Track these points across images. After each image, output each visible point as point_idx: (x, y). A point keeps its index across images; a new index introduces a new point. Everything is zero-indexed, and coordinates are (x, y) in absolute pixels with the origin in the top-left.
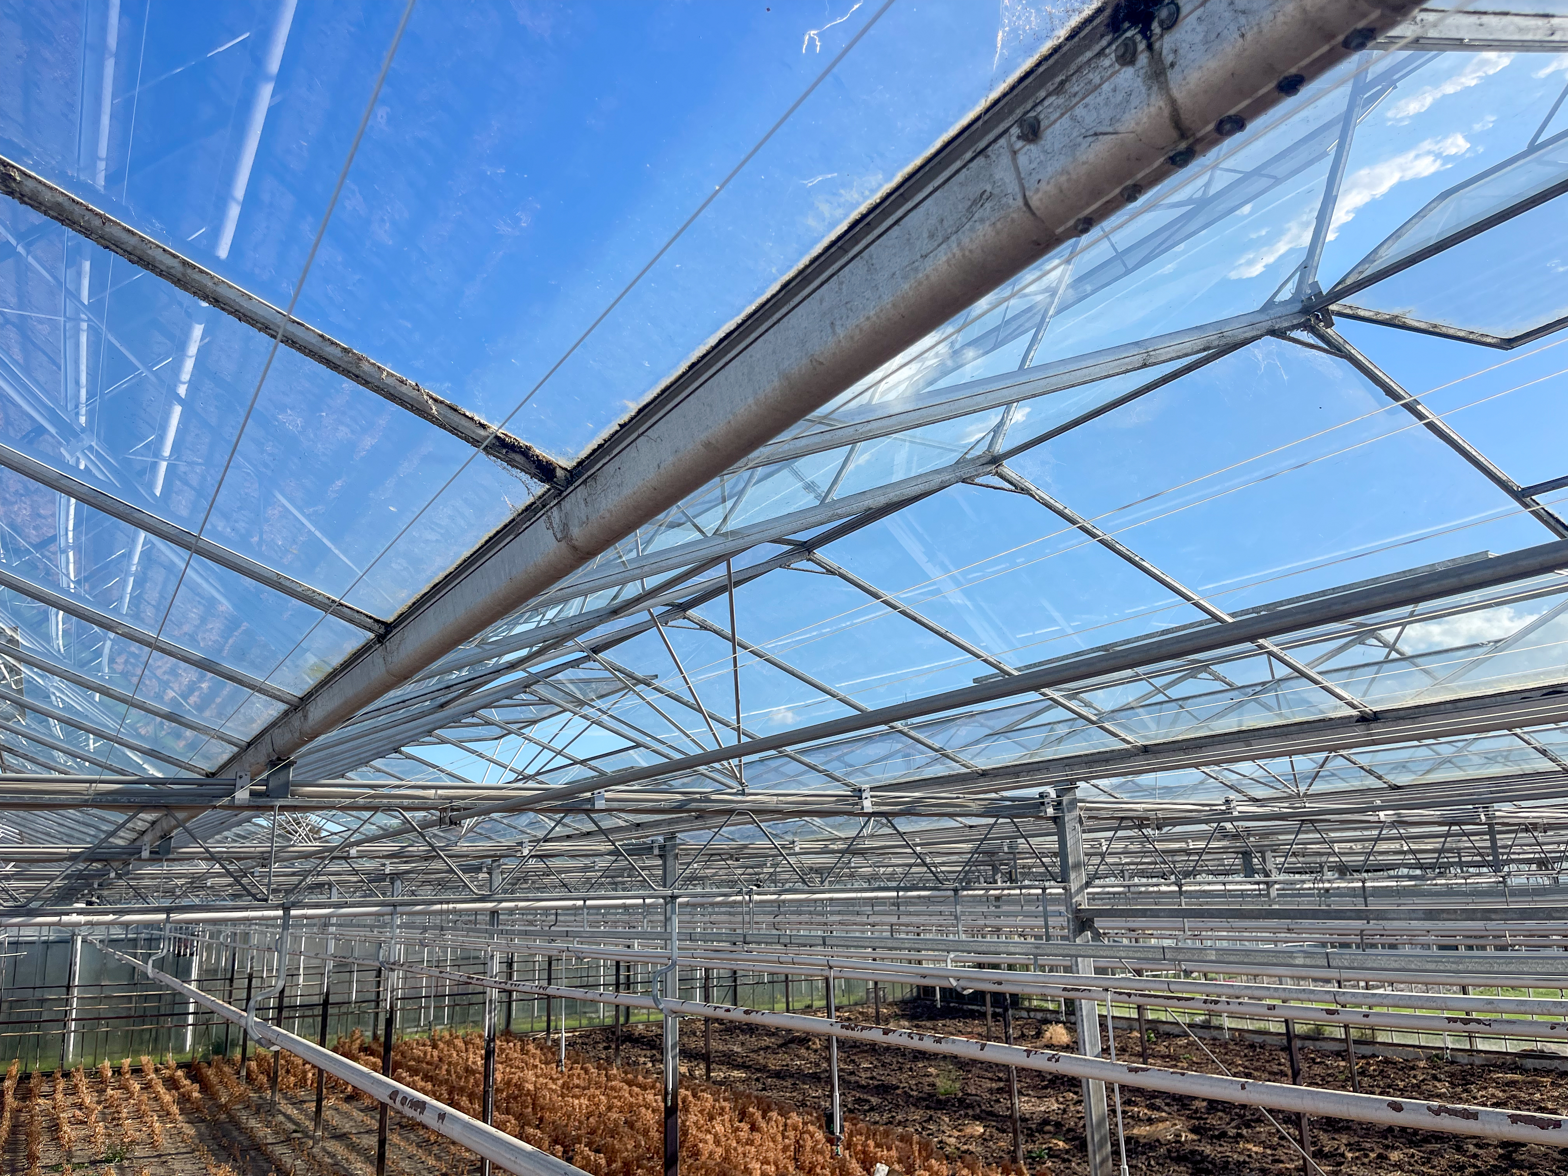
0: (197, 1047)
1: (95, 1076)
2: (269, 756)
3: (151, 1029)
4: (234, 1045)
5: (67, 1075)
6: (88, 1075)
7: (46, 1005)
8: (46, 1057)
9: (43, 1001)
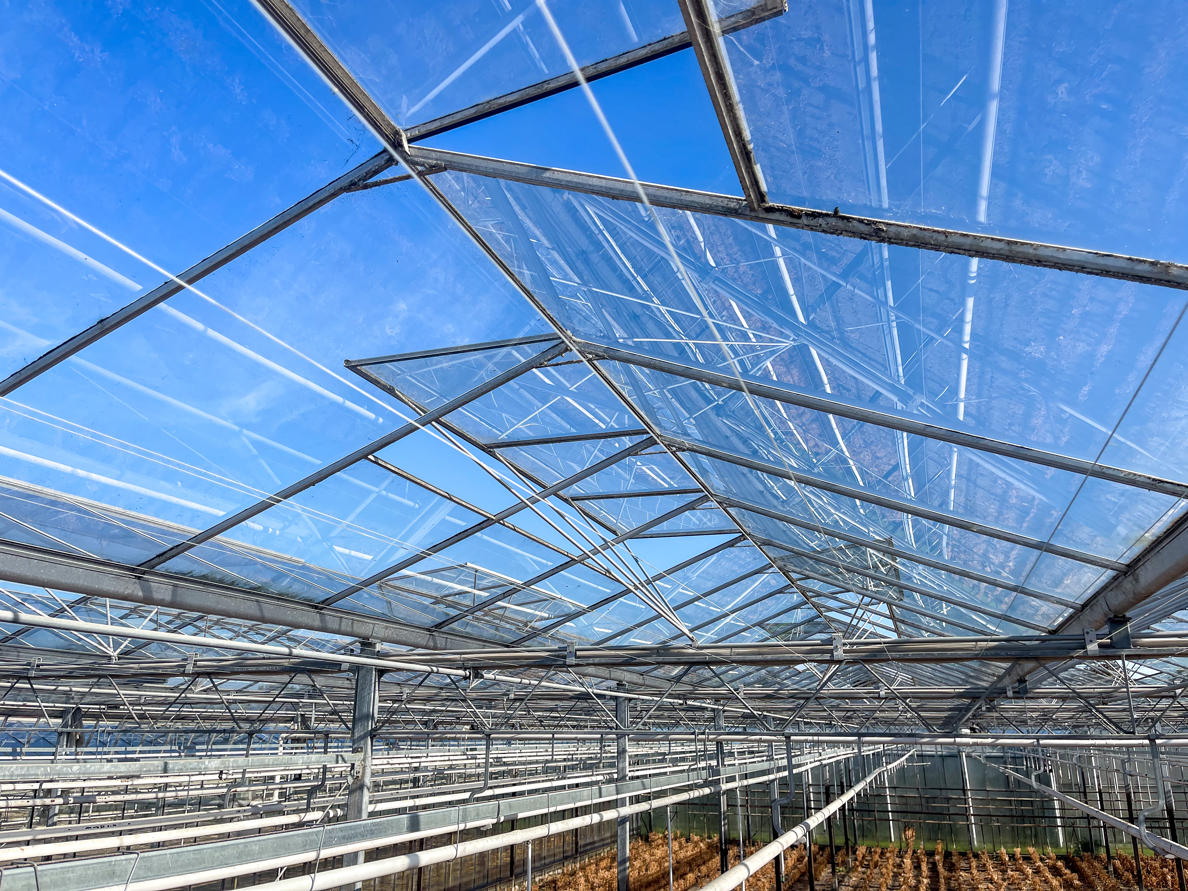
0: (1069, 844)
1: (996, 858)
2: (1106, 615)
3: (1031, 827)
4: (1099, 845)
5: (976, 856)
6: (992, 858)
7: (951, 802)
8: (959, 841)
9: (948, 799)
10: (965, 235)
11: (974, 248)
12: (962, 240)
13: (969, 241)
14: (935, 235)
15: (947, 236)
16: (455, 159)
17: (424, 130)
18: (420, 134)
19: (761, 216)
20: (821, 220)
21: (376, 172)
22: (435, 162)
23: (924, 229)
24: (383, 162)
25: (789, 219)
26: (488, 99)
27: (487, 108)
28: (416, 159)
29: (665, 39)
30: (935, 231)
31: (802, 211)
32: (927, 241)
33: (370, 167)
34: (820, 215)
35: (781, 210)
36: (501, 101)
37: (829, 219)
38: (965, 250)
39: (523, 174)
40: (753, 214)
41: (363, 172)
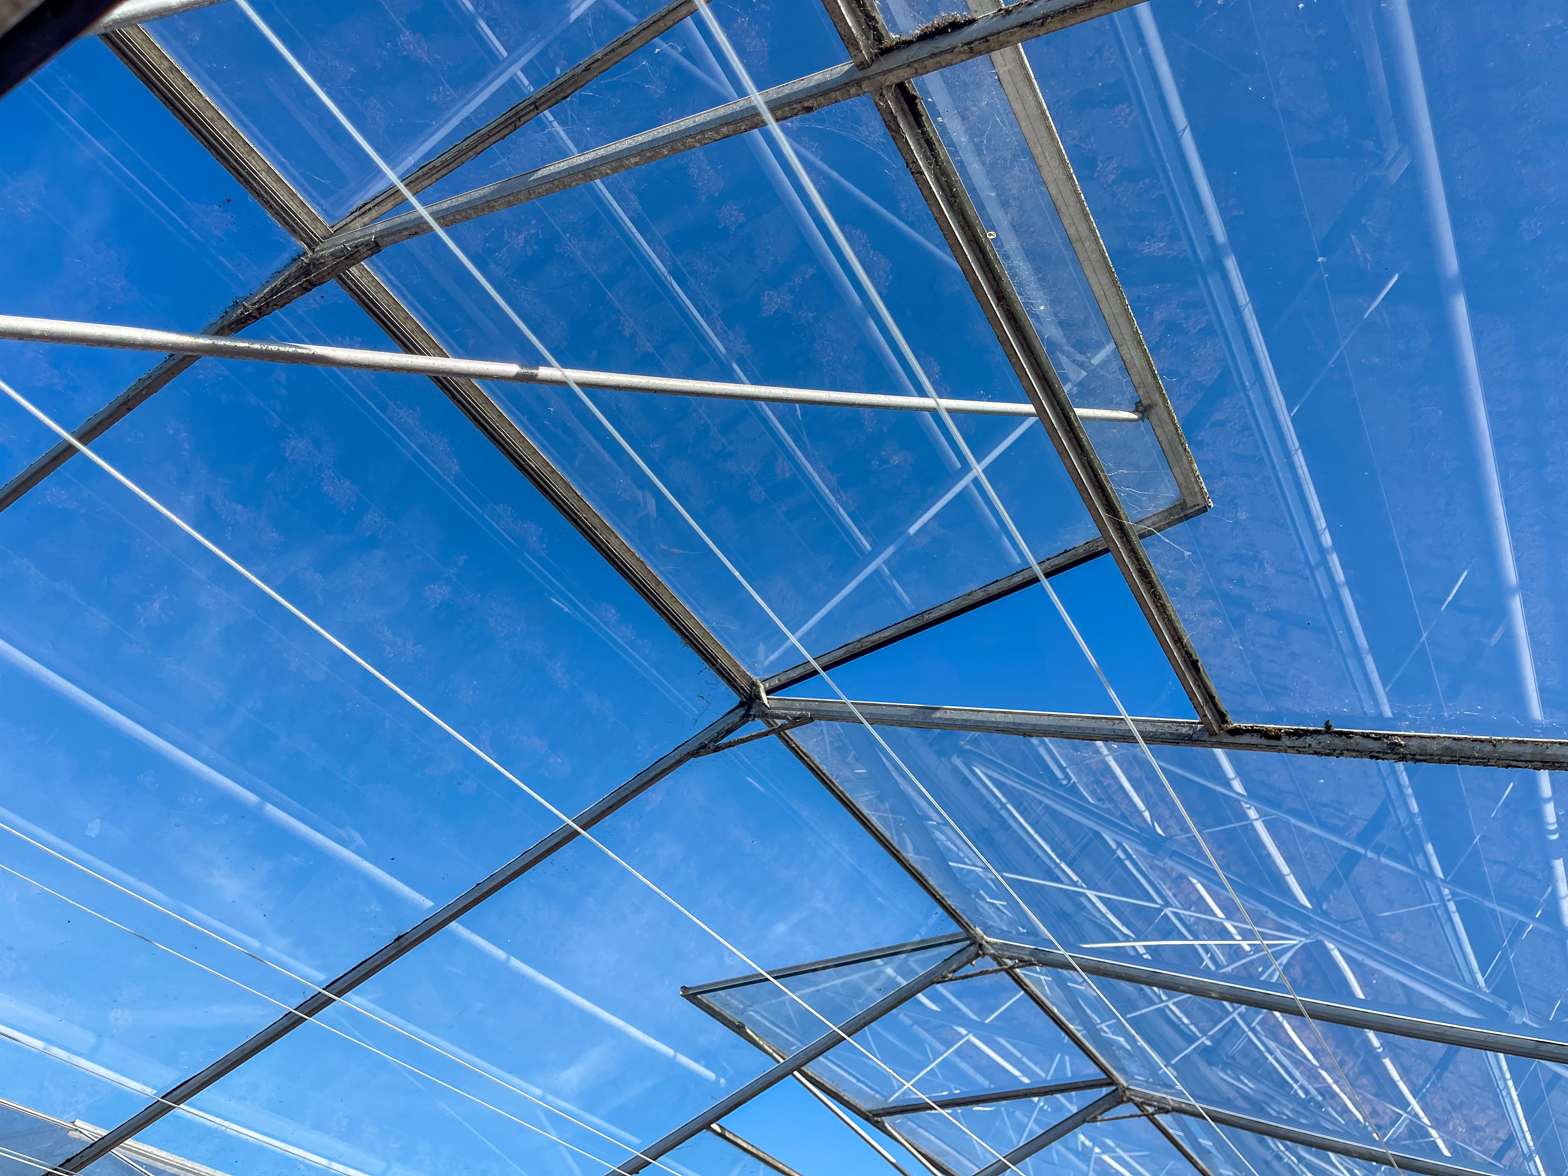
10: (1520, 742)
11: (1539, 758)
12: (1518, 748)
13: (1528, 749)
14: (1478, 746)
15: (1494, 746)
16: (824, 707)
17: (784, 679)
18: (780, 683)
19: (1225, 740)
20: (1309, 739)
21: (730, 731)
22: (799, 713)
23: (1460, 739)
24: (738, 719)
25: (1264, 741)
26: (859, 637)
27: (858, 647)
28: (777, 712)
29: (1066, 552)
30: (1475, 740)
31: (1280, 730)
32: (1469, 754)
33: (724, 726)
34: (1307, 733)
35: (1252, 731)
36: (875, 637)
37: (1320, 737)
38: (1526, 761)
39: (907, 717)
40: (1214, 739)
41: (713, 733)
